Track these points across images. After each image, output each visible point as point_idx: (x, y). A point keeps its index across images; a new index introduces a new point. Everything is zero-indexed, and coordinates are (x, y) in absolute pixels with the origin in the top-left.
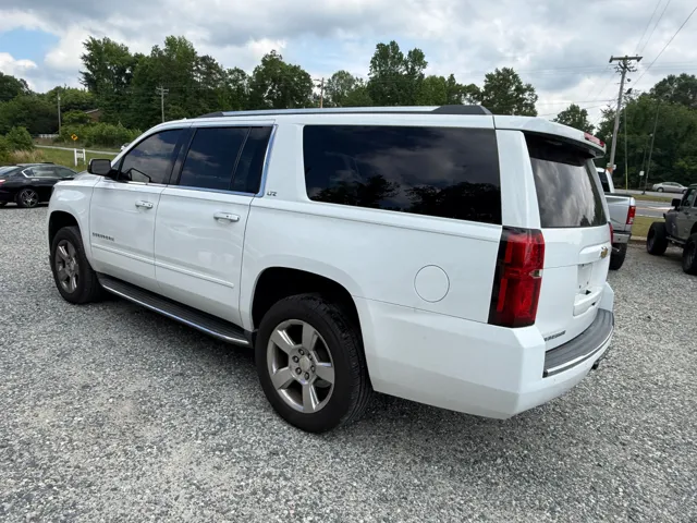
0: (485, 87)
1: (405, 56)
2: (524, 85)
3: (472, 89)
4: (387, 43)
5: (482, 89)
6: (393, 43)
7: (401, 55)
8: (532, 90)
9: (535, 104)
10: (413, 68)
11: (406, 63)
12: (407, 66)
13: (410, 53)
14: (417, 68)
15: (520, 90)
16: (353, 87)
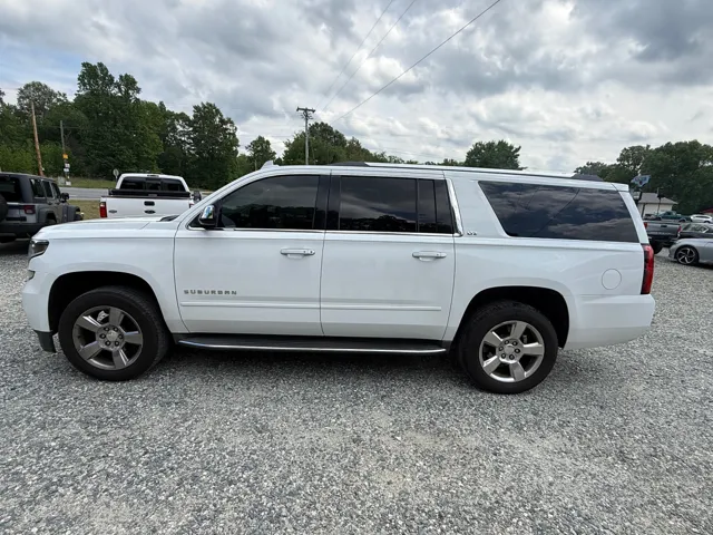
0: (194, 116)
1: (117, 79)
2: (225, 117)
3: (182, 116)
4: (94, 63)
5: (192, 118)
6: (100, 65)
7: (112, 79)
8: (232, 123)
9: (237, 134)
10: (127, 92)
11: (118, 86)
12: (120, 89)
13: (121, 77)
14: (130, 92)
15: (222, 121)
16: (54, 100)
